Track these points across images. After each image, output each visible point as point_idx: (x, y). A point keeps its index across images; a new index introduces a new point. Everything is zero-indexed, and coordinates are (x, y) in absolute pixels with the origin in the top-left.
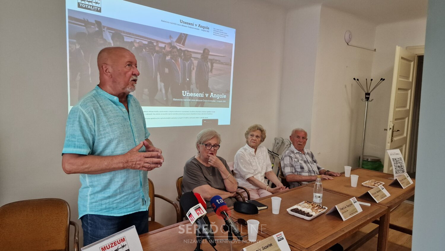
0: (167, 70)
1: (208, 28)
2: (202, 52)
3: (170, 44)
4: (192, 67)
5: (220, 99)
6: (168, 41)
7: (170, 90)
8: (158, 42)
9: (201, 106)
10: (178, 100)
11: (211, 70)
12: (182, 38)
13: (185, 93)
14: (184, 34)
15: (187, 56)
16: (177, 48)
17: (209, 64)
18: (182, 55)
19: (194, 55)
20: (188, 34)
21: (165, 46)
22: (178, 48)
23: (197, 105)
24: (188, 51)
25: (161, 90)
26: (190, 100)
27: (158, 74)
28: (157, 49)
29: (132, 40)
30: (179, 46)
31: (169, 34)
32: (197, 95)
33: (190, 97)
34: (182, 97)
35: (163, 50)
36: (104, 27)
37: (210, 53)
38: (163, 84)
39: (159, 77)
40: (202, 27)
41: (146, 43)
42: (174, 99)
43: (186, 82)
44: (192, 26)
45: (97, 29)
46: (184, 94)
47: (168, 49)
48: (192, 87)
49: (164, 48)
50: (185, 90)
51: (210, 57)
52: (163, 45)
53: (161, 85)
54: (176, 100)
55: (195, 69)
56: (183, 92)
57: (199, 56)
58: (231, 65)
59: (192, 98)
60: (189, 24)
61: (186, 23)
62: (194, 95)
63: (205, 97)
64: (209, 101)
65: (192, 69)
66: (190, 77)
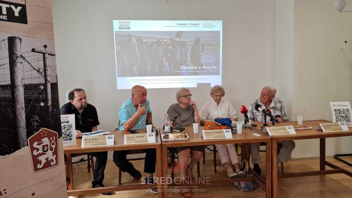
0: (169, 55)
1: (199, 24)
2: (194, 40)
3: (171, 39)
4: (187, 50)
5: (211, 69)
6: (170, 37)
7: (172, 66)
8: (163, 39)
9: (195, 75)
10: (178, 72)
11: (203, 51)
12: (179, 34)
13: (183, 67)
14: (180, 31)
15: (183, 44)
16: (175, 41)
17: (201, 47)
18: (180, 44)
19: (188, 43)
20: (182, 32)
21: (168, 41)
22: (177, 40)
23: (192, 74)
24: (184, 41)
25: (166, 67)
26: (187, 71)
27: (164, 57)
28: (163, 43)
29: (147, 40)
30: (177, 39)
31: (170, 33)
33: (187, 70)
34: (181, 70)
35: (167, 43)
36: (132, 36)
37: (201, 40)
38: (167, 63)
39: (164, 59)
40: (193, 24)
41: (156, 41)
42: (175, 72)
43: (183, 60)
44: (186, 26)
45: (129, 38)
46: (182, 68)
47: (170, 42)
48: (187, 63)
50: (182, 65)
51: (201, 43)
52: (166, 41)
53: (166, 64)
54: (177, 72)
55: (190, 52)
56: (181, 66)
57: (192, 43)
58: (220, 46)
59: (188, 70)
60: (184, 24)
61: (181, 24)
62: (190, 68)
63: (198, 69)
64: (202, 71)
65: (187, 52)
66: (186, 57)
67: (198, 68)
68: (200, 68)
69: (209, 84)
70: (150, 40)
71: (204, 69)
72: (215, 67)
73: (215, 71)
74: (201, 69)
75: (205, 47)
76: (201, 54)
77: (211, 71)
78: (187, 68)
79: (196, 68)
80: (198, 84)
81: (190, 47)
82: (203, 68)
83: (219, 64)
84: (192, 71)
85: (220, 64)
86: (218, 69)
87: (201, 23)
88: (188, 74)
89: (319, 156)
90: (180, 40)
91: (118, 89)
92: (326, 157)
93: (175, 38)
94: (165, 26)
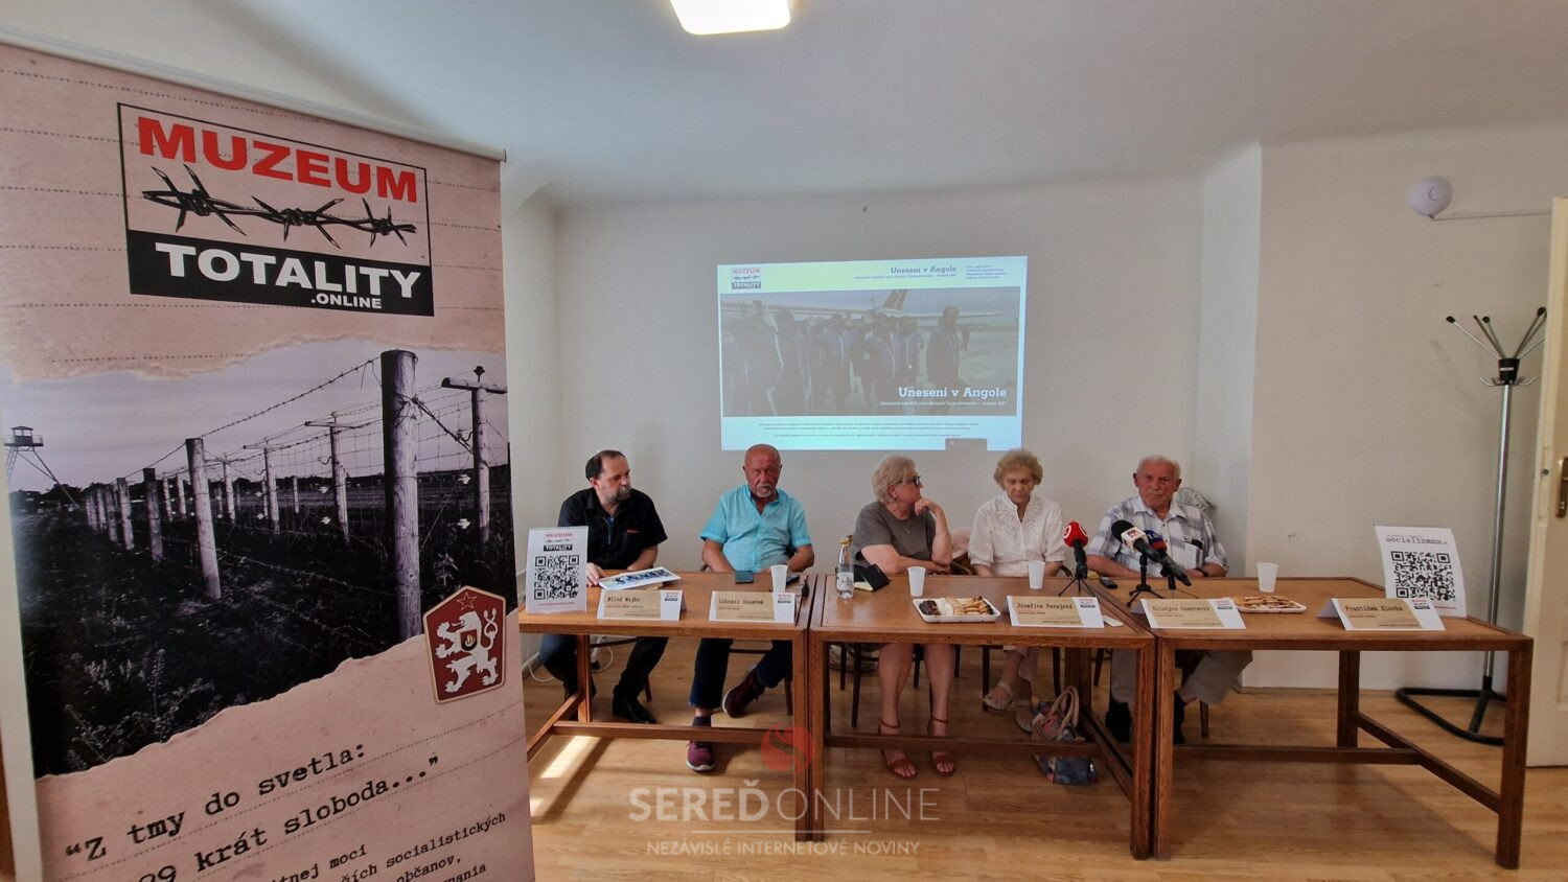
0: (867, 356)
1: (954, 270)
2: (941, 314)
3: (872, 312)
4: (919, 344)
5: (989, 399)
8: (849, 312)
9: (941, 414)
10: (890, 404)
11: (965, 346)
12: (897, 297)
13: (905, 392)
14: (900, 290)
15: (907, 327)
16: (886, 316)
17: (959, 335)
18: (897, 326)
19: (921, 323)
20: (906, 290)
21: (863, 317)
22: (889, 315)
23: (933, 411)
24: (908, 318)
25: (856, 389)
26: (916, 403)
27: (851, 363)
28: (848, 323)
29: (807, 317)
30: (889, 313)
31: (871, 296)
32: (932, 393)
33: (916, 399)
34: (899, 399)
35: (860, 324)
36: (765, 306)
37: (960, 314)
38: (859, 379)
39: (851, 369)
40: (938, 269)
41: (829, 317)
42: (881, 404)
43: (907, 371)
44: (917, 274)
45: (756, 312)
46: (903, 393)
47: (868, 321)
48: (919, 379)
49: (862, 320)
50: (903, 386)
51: (959, 321)
52: (859, 316)
53: (855, 381)
54: (886, 404)
55: (926, 348)
56: (900, 389)
57: (935, 323)
58: (1018, 329)
59: (921, 399)
60: (911, 271)
61: (903, 271)
62: (926, 393)
63: (950, 397)
64: (961, 403)
65: (919, 347)
66: (915, 362)
67: (949, 393)
68: (955, 395)
69: (983, 442)
70: (815, 317)
71: (968, 399)
72: (1003, 393)
73: (1003, 403)
74: (960, 398)
75: (972, 334)
76: (961, 353)
77: (990, 404)
78: (919, 393)
79: (943, 393)
80: (948, 441)
81: (926, 335)
82: (965, 395)
83: (1013, 384)
84: (931, 403)
85: (1015, 383)
86: (1012, 396)
87: (960, 263)
88: (918, 411)
89: (1337, 687)
90: (898, 316)
91: (723, 449)
92: (1361, 693)
93: (883, 311)
94: (856, 278)
